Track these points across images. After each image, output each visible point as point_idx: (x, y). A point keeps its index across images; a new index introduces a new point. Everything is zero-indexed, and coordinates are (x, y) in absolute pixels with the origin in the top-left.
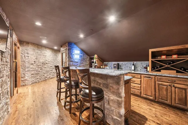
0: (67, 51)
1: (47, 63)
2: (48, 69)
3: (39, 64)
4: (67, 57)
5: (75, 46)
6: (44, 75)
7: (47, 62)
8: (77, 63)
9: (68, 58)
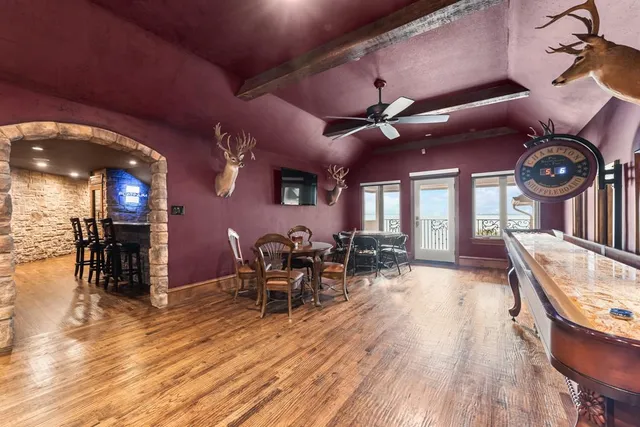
0: (105, 186)
1: (45, 215)
2: (50, 231)
3: (22, 218)
4: (105, 201)
5: (128, 176)
6: (36, 244)
7: (46, 212)
8: (134, 215)
9: (107, 202)
